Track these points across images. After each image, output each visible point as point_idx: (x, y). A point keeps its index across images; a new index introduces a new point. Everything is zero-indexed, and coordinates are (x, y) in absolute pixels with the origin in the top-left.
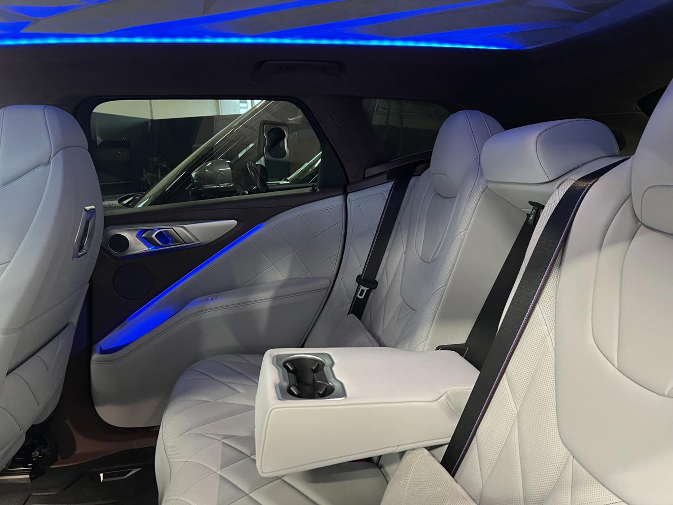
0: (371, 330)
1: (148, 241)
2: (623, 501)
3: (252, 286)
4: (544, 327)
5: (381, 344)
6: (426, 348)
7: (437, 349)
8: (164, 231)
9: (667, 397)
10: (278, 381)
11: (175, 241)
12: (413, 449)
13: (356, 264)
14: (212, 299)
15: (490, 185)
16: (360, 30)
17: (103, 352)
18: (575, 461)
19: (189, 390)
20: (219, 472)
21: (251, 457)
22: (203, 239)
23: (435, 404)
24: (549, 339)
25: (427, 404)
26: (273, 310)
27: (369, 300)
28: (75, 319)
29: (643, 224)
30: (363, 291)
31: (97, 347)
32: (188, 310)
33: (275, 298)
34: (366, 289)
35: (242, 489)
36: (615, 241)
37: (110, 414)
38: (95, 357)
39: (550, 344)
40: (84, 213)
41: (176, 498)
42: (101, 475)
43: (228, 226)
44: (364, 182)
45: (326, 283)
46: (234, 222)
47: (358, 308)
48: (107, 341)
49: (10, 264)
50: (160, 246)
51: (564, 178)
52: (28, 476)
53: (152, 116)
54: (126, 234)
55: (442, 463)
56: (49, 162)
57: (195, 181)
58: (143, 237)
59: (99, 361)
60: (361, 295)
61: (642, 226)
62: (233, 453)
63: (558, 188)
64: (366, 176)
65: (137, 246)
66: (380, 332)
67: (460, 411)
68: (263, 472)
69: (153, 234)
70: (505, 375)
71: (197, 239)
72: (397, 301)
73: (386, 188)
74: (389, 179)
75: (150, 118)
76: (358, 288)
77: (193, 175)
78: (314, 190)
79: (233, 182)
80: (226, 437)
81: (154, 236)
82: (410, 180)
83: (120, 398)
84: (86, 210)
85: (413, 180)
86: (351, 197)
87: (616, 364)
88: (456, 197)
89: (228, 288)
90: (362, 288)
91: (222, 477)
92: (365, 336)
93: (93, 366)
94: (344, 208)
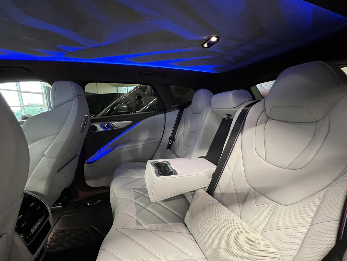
0: (174, 153)
1: (104, 127)
2: (275, 202)
3: (136, 141)
4: (239, 150)
5: (179, 158)
6: (195, 158)
7: (199, 158)
8: (109, 124)
9: (286, 169)
10: (155, 170)
11: (112, 127)
12: (198, 189)
13: (169, 133)
14: (124, 145)
15: (213, 109)
16: (172, 64)
17: (88, 163)
18: (254, 190)
19: (119, 174)
20: (135, 201)
21: (144, 195)
22: (121, 127)
23: (204, 175)
24: (240, 153)
25: (202, 175)
26: (143, 148)
27: (173, 144)
28: (79, 153)
29: (270, 118)
30: (171, 142)
31: (86, 161)
32: (117, 149)
33: (144, 145)
34: (172, 141)
35: (143, 206)
36: (261, 124)
37: (90, 183)
38: (85, 165)
39: (240, 154)
40: (84, 117)
41: (121, 211)
42: (88, 203)
43: (129, 122)
44: (171, 110)
45: (159, 140)
46: (131, 121)
47: (169, 147)
48: (89, 160)
49: (59, 134)
50: (108, 129)
51: (240, 106)
52: (62, 206)
53: (97, 92)
54: (96, 125)
55: (207, 192)
56: (73, 100)
57: (115, 110)
58: (102, 126)
59: (87, 166)
60: (170, 143)
61: (270, 119)
62: (138, 194)
63: (239, 109)
64: (171, 108)
65: (100, 129)
66: (177, 153)
67: (211, 176)
68: (152, 201)
69: (105, 125)
70: (227, 165)
71: (119, 127)
72: (182, 144)
73: (177, 111)
74: (178, 109)
75: (97, 93)
76: (169, 141)
77: (115, 108)
78: (155, 112)
79: (128, 110)
80: (134, 189)
81: (105, 126)
82: (184, 109)
83: (93, 178)
84: (85, 116)
85: (185, 109)
86: (167, 114)
87: (265, 160)
88: (200, 113)
89: (129, 141)
90: (170, 141)
91: (136, 203)
92: (174, 155)
93: (85, 168)
94: (164, 117)
